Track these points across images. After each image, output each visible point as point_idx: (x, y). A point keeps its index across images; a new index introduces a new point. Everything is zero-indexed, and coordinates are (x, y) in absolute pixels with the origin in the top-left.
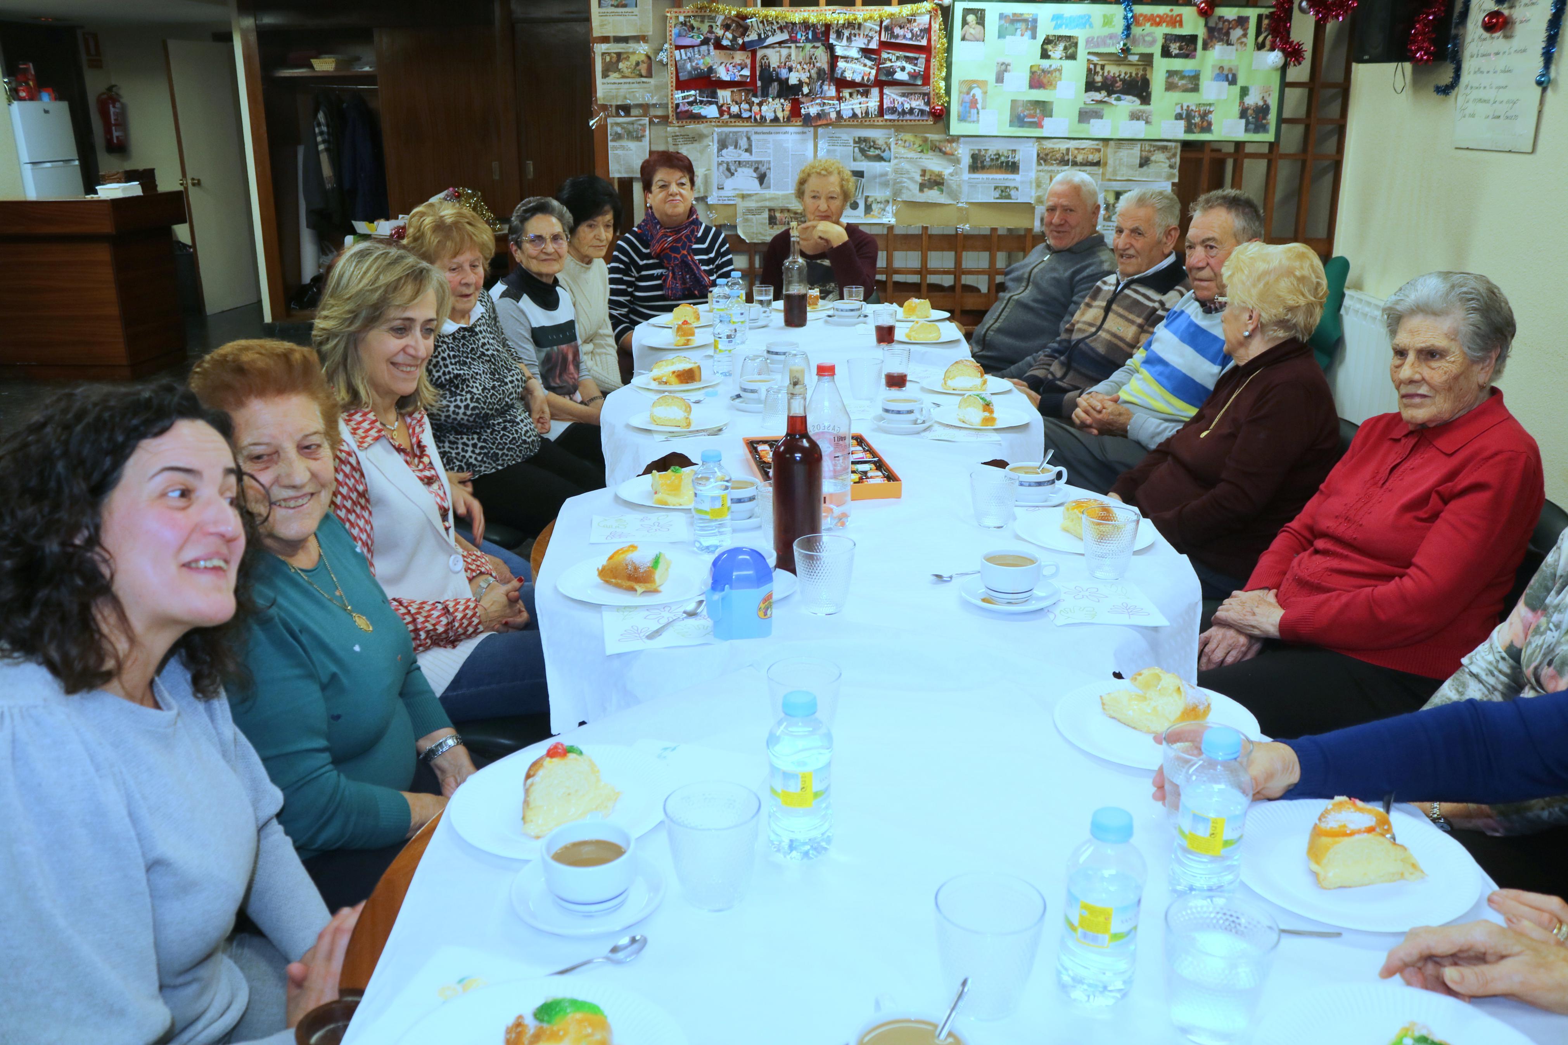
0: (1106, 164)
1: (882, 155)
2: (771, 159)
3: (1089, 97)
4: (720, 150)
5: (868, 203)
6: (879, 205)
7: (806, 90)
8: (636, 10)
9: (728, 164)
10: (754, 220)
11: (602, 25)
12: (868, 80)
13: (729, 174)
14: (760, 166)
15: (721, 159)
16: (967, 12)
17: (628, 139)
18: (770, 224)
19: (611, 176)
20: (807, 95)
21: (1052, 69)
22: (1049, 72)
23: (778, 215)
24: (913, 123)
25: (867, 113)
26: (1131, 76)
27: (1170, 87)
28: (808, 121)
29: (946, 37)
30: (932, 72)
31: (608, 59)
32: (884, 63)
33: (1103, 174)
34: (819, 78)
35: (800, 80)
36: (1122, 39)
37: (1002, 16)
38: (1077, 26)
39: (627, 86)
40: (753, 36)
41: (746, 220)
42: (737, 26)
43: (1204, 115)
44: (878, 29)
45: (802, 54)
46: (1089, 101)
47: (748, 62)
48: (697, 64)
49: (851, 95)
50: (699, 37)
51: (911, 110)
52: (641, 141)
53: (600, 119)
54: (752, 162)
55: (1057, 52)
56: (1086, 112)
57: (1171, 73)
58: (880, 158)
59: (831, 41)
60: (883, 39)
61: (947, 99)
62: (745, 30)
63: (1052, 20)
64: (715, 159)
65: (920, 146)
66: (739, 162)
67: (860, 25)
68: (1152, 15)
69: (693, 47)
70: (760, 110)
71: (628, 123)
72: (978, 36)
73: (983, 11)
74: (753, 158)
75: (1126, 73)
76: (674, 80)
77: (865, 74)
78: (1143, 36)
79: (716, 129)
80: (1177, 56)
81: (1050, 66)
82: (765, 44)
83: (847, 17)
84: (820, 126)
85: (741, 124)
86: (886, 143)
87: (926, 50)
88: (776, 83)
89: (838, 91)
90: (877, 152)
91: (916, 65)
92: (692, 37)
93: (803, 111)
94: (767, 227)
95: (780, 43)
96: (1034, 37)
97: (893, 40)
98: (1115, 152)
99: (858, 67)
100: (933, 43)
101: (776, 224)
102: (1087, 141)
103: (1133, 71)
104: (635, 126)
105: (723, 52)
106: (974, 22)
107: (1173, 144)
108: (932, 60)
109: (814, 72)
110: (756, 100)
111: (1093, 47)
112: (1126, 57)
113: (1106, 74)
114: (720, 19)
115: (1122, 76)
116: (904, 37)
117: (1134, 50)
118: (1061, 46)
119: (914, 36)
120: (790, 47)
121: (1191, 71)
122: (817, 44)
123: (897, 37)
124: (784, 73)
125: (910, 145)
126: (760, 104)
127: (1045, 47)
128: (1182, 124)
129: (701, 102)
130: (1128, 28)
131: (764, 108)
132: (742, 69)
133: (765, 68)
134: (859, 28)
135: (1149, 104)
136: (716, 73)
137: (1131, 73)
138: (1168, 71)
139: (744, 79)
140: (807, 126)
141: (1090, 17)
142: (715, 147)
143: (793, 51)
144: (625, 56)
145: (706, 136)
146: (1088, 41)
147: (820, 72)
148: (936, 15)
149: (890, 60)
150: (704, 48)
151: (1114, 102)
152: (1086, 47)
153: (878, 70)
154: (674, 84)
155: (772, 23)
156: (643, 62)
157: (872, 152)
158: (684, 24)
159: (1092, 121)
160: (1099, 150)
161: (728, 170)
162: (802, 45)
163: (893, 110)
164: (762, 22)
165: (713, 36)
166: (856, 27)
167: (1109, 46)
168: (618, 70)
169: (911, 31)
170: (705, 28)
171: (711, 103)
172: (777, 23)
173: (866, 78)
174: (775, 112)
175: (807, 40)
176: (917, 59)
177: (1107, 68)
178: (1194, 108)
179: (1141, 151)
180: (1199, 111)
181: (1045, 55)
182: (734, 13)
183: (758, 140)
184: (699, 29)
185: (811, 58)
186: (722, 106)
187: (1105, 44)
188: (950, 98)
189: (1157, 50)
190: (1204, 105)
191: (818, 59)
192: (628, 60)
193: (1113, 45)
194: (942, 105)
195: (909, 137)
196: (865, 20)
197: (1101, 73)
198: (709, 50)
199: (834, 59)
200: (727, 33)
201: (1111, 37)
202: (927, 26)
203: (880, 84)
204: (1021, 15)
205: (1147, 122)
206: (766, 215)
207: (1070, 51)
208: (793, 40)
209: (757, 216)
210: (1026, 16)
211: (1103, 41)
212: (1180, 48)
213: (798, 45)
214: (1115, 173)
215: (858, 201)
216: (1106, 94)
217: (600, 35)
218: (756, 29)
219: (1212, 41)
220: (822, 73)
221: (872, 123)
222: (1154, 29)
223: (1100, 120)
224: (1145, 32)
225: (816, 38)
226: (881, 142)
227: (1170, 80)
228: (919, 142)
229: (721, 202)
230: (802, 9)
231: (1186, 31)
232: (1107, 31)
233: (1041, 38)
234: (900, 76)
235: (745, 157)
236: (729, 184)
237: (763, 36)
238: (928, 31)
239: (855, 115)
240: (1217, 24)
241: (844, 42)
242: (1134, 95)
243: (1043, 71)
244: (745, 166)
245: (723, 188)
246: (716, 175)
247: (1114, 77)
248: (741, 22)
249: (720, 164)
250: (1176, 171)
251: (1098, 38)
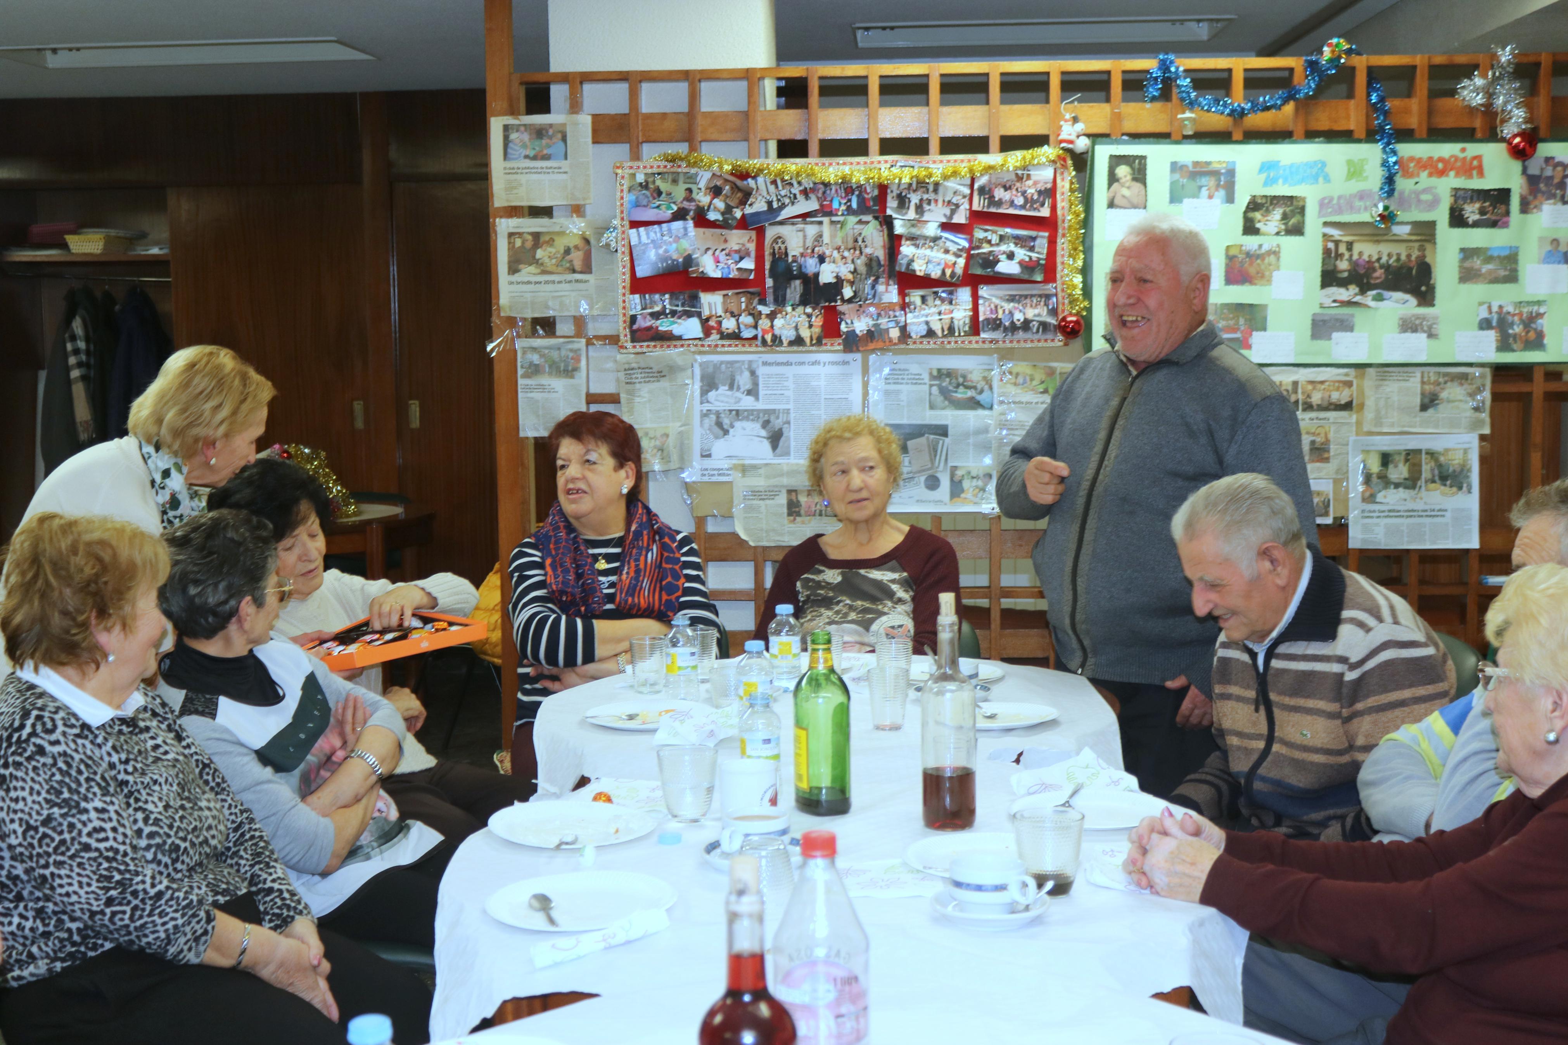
0: (1362, 406)
1: (979, 398)
2: (790, 406)
3: (1328, 296)
4: (704, 392)
5: (956, 479)
6: (975, 482)
7: (848, 292)
8: (565, 165)
9: (718, 414)
10: (763, 509)
11: (510, 188)
12: (953, 274)
13: (721, 433)
14: (772, 418)
15: (706, 407)
16: (1116, 161)
17: (550, 374)
18: (789, 514)
19: (522, 434)
20: (850, 301)
21: (1263, 250)
22: (1258, 257)
23: (803, 499)
24: (1029, 345)
25: (951, 330)
26: (1398, 260)
27: (1467, 276)
28: (852, 343)
29: (1081, 202)
30: (1059, 260)
31: (518, 243)
32: (978, 248)
33: (1359, 423)
34: (870, 273)
35: (837, 277)
36: (1381, 199)
37: (1175, 167)
38: (1302, 181)
39: (550, 287)
40: (758, 206)
41: (749, 509)
42: (732, 188)
43: (1530, 321)
44: (967, 191)
45: (840, 235)
46: (1328, 302)
47: (752, 247)
48: (666, 251)
49: (924, 299)
50: (669, 208)
51: (1026, 325)
52: (572, 377)
53: (505, 341)
54: (759, 411)
55: (1270, 223)
56: (1324, 321)
57: (1467, 253)
58: (974, 404)
59: (889, 212)
60: (976, 207)
61: (1086, 303)
62: (746, 196)
63: (1261, 171)
64: (698, 408)
65: (1042, 382)
66: (737, 411)
67: (937, 185)
68: (1431, 158)
69: (659, 223)
70: (772, 326)
71: (549, 348)
72: (1135, 201)
73: (1143, 158)
74: (760, 406)
75: (1390, 256)
76: (628, 277)
77: (946, 266)
78: (1418, 194)
79: (699, 358)
80: (1476, 224)
81: (1260, 246)
82: (779, 219)
83: (915, 173)
84: (873, 351)
85: (740, 348)
86: (985, 378)
87: (1050, 224)
88: (798, 282)
89: (902, 293)
90: (970, 393)
91: (1032, 249)
92: (658, 207)
93: (843, 327)
94: (785, 519)
95: (804, 216)
96: (1230, 199)
97: (993, 210)
98: (1378, 387)
99: (937, 255)
100: (1059, 212)
101: (799, 515)
102: (1329, 369)
103: (1402, 250)
104: (563, 353)
105: (709, 231)
106: (1129, 177)
107: (1477, 372)
108: (1060, 241)
109: (861, 262)
110: (765, 310)
111: (1331, 214)
112: (1388, 229)
113: (1355, 257)
114: (704, 179)
115: (1384, 259)
116: (1012, 203)
117: (1401, 216)
118: (1277, 214)
119: (1029, 202)
120: (821, 223)
121: (1502, 248)
122: (865, 218)
123: (1000, 203)
124: (811, 266)
125: (1024, 382)
126: (772, 316)
127: (1251, 215)
128: (1491, 336)
129: (673, 313)
130: (1390, 180)
131: (778, 322)
132: (741, 259)
133: (780, 258)
134: (936, 191)
135: (1433, 305)
136: (698, 265)
137: (1398, 255)
138: (1463, 250)
139: (744, 276)
140: (851, 351)
141: (1324, 164)
142: (696, 387)
143: (826, 229)
144: (547, 238)
145: (682, 369)
146: (1324, 204)
147: (872, 262)
148: (1064, 167)
149: (989, 242)
150: (678, 225)
151: (1372, 304)
152: (1320, 214)
153: (969, 258)
154: (628, 283)
155: (791, 184)
156: (576, 247)
157: (962, 394)
158: (644, 186)
159: (1335, 335)
160: (1349, 384)
161: (719, 424)
162: (841, 219)
163: (995, 324)
164: (774, 182)
165: (692, 206)
166: (931, 188)
167: (1358, 211)
168: (536, 262)
169: (1024, 193)
170: (679, 192)
171: (689, 314)
172: (799, 183)
173: (948, 272)
174: (796, 328)
175: (850, 211)
176: (1034, 239)
177: (1357, 248)
178: (1511, 309)
179: (1423, 383)
180: (1521, 314)
181: (1250, 229)
182: (727, 167)
183: (769, 376)
184: (669, 194)
185: (856, 241)
186: (708, 320)
187: (1352, 209)
188: (1091, 302)
189: (1441, 216)
190: (1529, 303)
191: (868, 242)
192: (551, 246)
193: (1366, 209)
194: (1078, 314)
195: (1023, 368)
196: (946, 178)
197: (1347, 256)
198: (685, 229)
199: (894, 242)
200: (716, 201)
201: (1362, 195)
202: (1049, 186)
203: (972, 281)
204: (1208, 163)
205: (1431, 335)
206: (782, 500)
207: (1293, 221)
208: (826, 211)
209: (768, 502)
210: (1215, 166)
211: (1348, 204)
212: (1482, 212)
213: (834, 219)
214: (1378, 421)
215: (939, 475)
216: (1357, 290)
217: (506, 204)
218: (765, 193)
219: (1535, 197)
220: (874, 264)
221: (960, 345)
222: (1434, 181)
223: (1348, 334)
224: (1420, 187)
225: (863, 208)
226: (975, 377)
227: (1467, 264)
228: (1039, 375)
229: (706, 479)
230: (841, 160)
231: (1490, 182)
232: (1355, 187)
233: (1242, 201)
234: (1006, 267)
235: (748, 403)
236: (721, 448)
237: (775, 205)
238: (1050, 192)
239: (931, 333)
240: (1542, 169)
241: (911, 214)
242: (1406, 291)
243: (1248, 254)
244: (747, 418)
245: (709, 456)
246: (698, 434)
247: (1369, 262)
248: (739, 183)
249: (705, 415)
250: (1485, 416)
251: (1340, 198)
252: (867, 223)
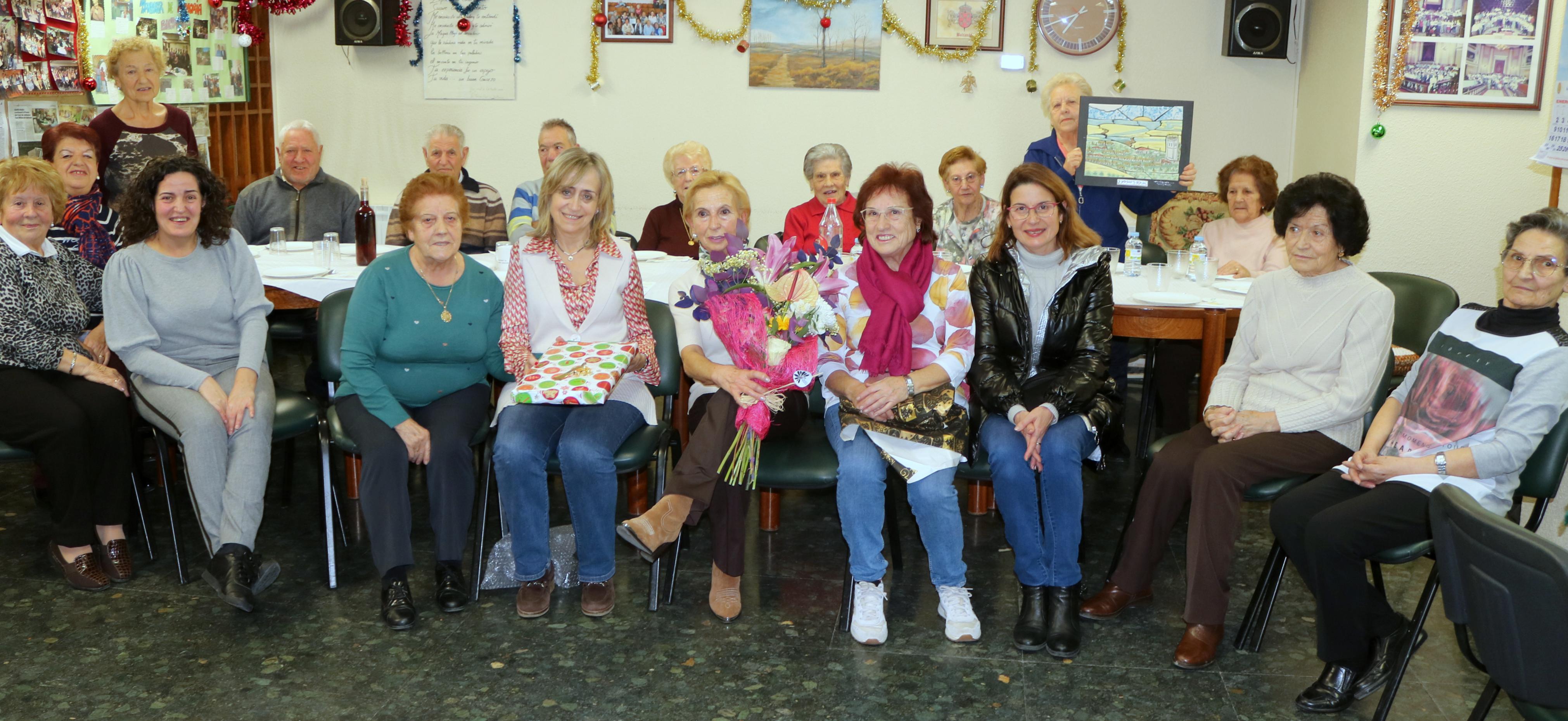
1: (52, 125)
12: (41, 54)
20: (2, 68)
25: (42, 85)
27: (199, 61)
32: (49, 38)
34: (10, 51)
43: (215, 83)
44: (42, 6)
49: (31, 67)
51: (70, 83)
57: (198, 50)
60: (47, 15)
63: (140, 5)
72: (100, 17)
75: (179, 50)
77: (38, 49)
80: (200, 37)
84: (11, 99)
86: (53, 114)
87: (74, 27)
89: (23, 64)
91: (69, 40)
96: (132, 19)
97: (53, 17)
103: (182, 48)
106: (98, 4)
107: (206, 106)
109: (5, 45)
113: (171, 50)
115: (178, 53)
116: (60, 14)
119: (66, 14)
121: (207, 48)
122: (8, 18)
123: (55, 13)
128: (207, 90)
130: (185, 14)
134: (30, 4)
135: (191, 75)
137: (182, 51)
141: (162, 4)
147: (10, 45)
149: (53, 36)
151: (176, 74)
153: (46, 44)
166: (28, 2)
167: (172, 28)
169: (63, 9)
173: (39, 52)
177: (172, 46)
178: (210, 78)
180: (213, 80)
185: (2, 31)
187: (170, 26)
190: (214, 74)
195: (67, 108)
197: (168, 50)
201: (172, 20)
202: (72, 6)
203: (49, 58)
207: (152, 31)
210: (126, 1)
211: (168, 24)
212: (201, 31)
216: (171, 67)
219: (214, 25)
221: (45, 95)
225: (3, 12)
226: (50, 113)
227: (198, 56)
228: (74, 112)
231: (203, 17)
232: (170, 16)
234: (60, 50)
238: (73, 10)
239: (35, 88)
240: (217, 13)
242: (184, 68)
247: (175, 54)
250: (209, 128)
252: (8, 21)
